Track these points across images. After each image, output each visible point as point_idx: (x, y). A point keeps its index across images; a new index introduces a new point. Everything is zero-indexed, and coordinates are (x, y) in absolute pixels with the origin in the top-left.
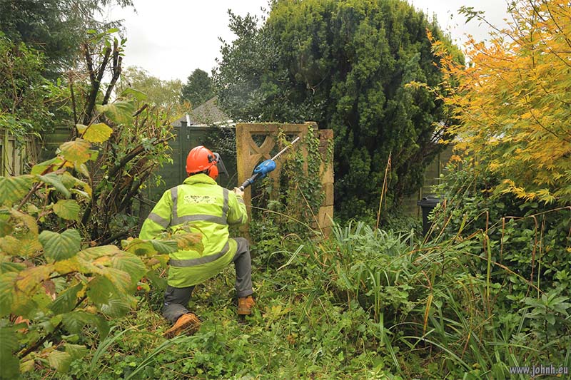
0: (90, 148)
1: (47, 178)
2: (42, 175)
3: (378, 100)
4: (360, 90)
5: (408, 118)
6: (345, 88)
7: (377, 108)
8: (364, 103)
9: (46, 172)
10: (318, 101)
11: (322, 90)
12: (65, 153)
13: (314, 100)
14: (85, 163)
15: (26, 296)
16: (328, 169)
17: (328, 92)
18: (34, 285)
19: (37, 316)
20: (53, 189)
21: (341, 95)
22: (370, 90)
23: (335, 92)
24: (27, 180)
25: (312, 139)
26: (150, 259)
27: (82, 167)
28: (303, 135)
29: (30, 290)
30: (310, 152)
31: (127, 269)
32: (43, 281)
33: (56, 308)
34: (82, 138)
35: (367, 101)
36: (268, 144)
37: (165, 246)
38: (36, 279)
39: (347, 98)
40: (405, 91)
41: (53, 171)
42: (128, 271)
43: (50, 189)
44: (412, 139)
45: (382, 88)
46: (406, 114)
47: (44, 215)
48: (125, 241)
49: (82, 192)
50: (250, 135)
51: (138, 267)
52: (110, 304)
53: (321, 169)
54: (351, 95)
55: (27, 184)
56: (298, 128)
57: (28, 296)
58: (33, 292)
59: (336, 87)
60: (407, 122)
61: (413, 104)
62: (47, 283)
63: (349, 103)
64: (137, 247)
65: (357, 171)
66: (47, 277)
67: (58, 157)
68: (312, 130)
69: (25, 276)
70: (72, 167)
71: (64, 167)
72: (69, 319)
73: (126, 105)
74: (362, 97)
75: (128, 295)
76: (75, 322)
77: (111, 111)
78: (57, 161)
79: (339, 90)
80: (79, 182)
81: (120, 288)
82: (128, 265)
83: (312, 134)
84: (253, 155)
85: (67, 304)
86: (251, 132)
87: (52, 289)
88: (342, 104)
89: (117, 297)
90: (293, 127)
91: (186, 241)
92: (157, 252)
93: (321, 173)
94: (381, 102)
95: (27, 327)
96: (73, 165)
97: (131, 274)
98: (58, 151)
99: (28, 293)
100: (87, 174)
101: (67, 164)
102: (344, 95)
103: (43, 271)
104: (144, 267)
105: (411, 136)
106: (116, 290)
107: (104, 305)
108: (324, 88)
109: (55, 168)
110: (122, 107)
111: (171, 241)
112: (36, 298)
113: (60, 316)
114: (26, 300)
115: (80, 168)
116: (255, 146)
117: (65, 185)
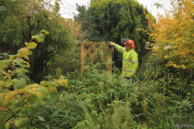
0: (29, 51)
1: (14, 61)
2: (13, 59)
3: (127, 34)
4: (121, 31)
5: (137, 40)
6: (116, 30)
7: (126, 37)
8: (122, 35)
10: (107, 34)
11: (108, 31)
12: (21, 52)
13: (105, 34)
14: (27, 56)
15: (7, 101)
16: (110, 58)
17: (110, 31)
18: (10, 97)
19: (11, 108)
20: (17, 64)
21: (114, 32)
22: (124, 31)
23: (112, 31)
24: (8, 61)
25: (105, 48)
26: (50, 88)
28: (102, 46)
30: (104, 52)
31: (42, 92)
32: (13, 96)
33: (18, 105)
34: (27, 47)
36: (90, 49)
37: (55, 84)
38: (11, 95)
39: (116, 34)
40: (136, 31)
42: (42, 93)
43: (15, 64)
44: (138, 47)
45: (128, 30)
46: (136, 39)
47: (14, 73)
48: (41, 82)
49: (26, 65)
50: (84, 46)
51: (46, 91)
52: (36, 104)
53: (108, 57)
54: (118, 33)
55: (8, 63)
56: (100, 44)
57: (8, 101)
58: (10, 100)
59: (113, 30)
60: (137, 42)
61: (139, 36)
62: (15, 97)
63: (117, 35)
64: (45, 84)
65: (120, 58)
66: (15, 95)
67: (18, 53)
68: (105, 44)
69: (7, 94)
71: (20, 57)
72: (22, 109)
73: (42, 36)
74: (122, 33)
75: (42, 101)
76: (24, 110)
77: (37, 38)
78: (18, 55)
79: (114, 31)
80: (25, 62)
81: (40, 99)
82: (42, 90)
83: (104, 46)
84: (84, 53)
85: (21, 104)
87: (17, 99)
88: (115, 36)
89: (38, 101)
90: (98, 43)
91: (62, 82)
92: (52, 86)
93: (108, 59)
94: (128, 35)
95: (8, 112)
96: (24, 56)
97: (43, 93)
98: (18, 52)
99: (8, 100)
100: (28, 60)
101: (22, 56)
102: (115, 32)
103: (14, 93)
104: (48, 91)
105: (138, 46)
107: (34, 104)
108: (109, 30)
109: (17, 57)
110: (40, 37)
111: (57, 82)
112: (11, 102)
113: (19, 108)
114: (8, 103)
116: (85, 50)
117: (21, 63)
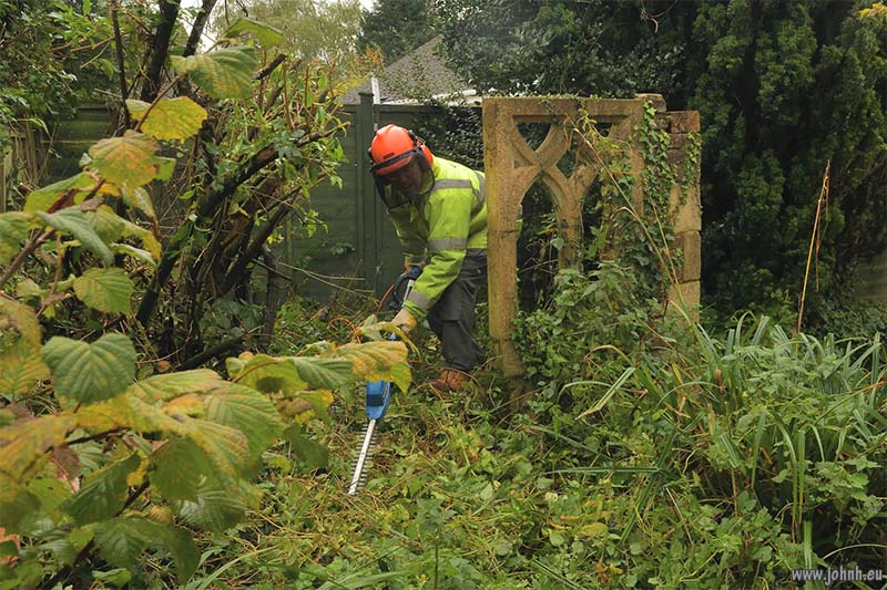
0: (157, 154)
1: (61, 219)
2: (51, 211)
3: (800, 46)
4: (760, 24)
5: (867, 86)
6: (726, 17)
7: (796, 62)
8: (769, 53)
9: (58, 206)
10: (666, 46)
11: (674, 23)
12: (101, 163)
13: (657, 45)
14: (145, 187)
15: (13, 484)
16: (688, 200)
17: (689, 26)
18: (32, 458)
19: (37, 528)
20: (74, 243)
21: (718, 33)
22: (783, 23)
23: (703, 26)
24: (16, 224)
25: (653, 133)
26: (291, 400)
27: (139, 196)
28: (633, 123)
29: (21, 468)
30: (647, 162)
31: (238, 421)
32: (51, 448)
33: (81, 510)
34: (139, 131)
35: (776, 47)
36: (554, 145)
37: (324, 371)
38: (35, 446)
39: (730, 41)
40: (860, 25)
41: (74, 204)
42: (243, 428)
43: (67, 243)
44: (876, 131)
45: (808, 19)
46: (863, 77)
47: (54, 303)
48: (233, 359)
49: (138, 251)
50: (514, 124)
51: (263, 419)
52: (200, 500)
53: (674, 199)
54: (739, 35)
55: (16, 232)
56: (622, 108)
57: (19, 483)
58: (30, 473)
59: (707, 16)
60: (864, 96)
61: (879, 54)
62: (61, 453)
63: (735, 52)
64: (262, 373)
65: (754, 203)
66: (62, 442)
67: (84, 172)
68: (652, 111)
69: (12, 438)
70: (116, 194)
71: (99, 195)
72: (109, 534)
73: (237, 57)
74: (764, 39)
75: (242, 483)
76: (123, 541)
77: (205, 69)
78: (84, 182)
79: (714, 23)
80: (132, 227)
81: (225, 467)
82: (241, 414)
83: (652, 122)
84: (520, 169)
85: (104, 501)
86: (515, 117)
87: (71, 466)
88: (720, 54)
89: (218, 485)
90: (611, 106)
91: (373, 361)
92: (305, 385)
93: (673, 208)
94: (808, 50)
95: (17, 553)
96: (120, 190)
97: (248, 433)
98: (85, 160)
99: (17, 474)
100: (150, 212)
101: (106, 188)
102: (724, 34)
103: (52, 426)
104: (277, 418)
105: (874, 125)
106: (215, 471)
107: (187, 503)
108: (680, 18)
109: (78, 198)
110: (226, 62)
111: (339, 359)
112: (35, 487)
113: (88, 528)
114: (14, 493)
115: (133, 198)
116: (525, 146)
117: (103, 235)
